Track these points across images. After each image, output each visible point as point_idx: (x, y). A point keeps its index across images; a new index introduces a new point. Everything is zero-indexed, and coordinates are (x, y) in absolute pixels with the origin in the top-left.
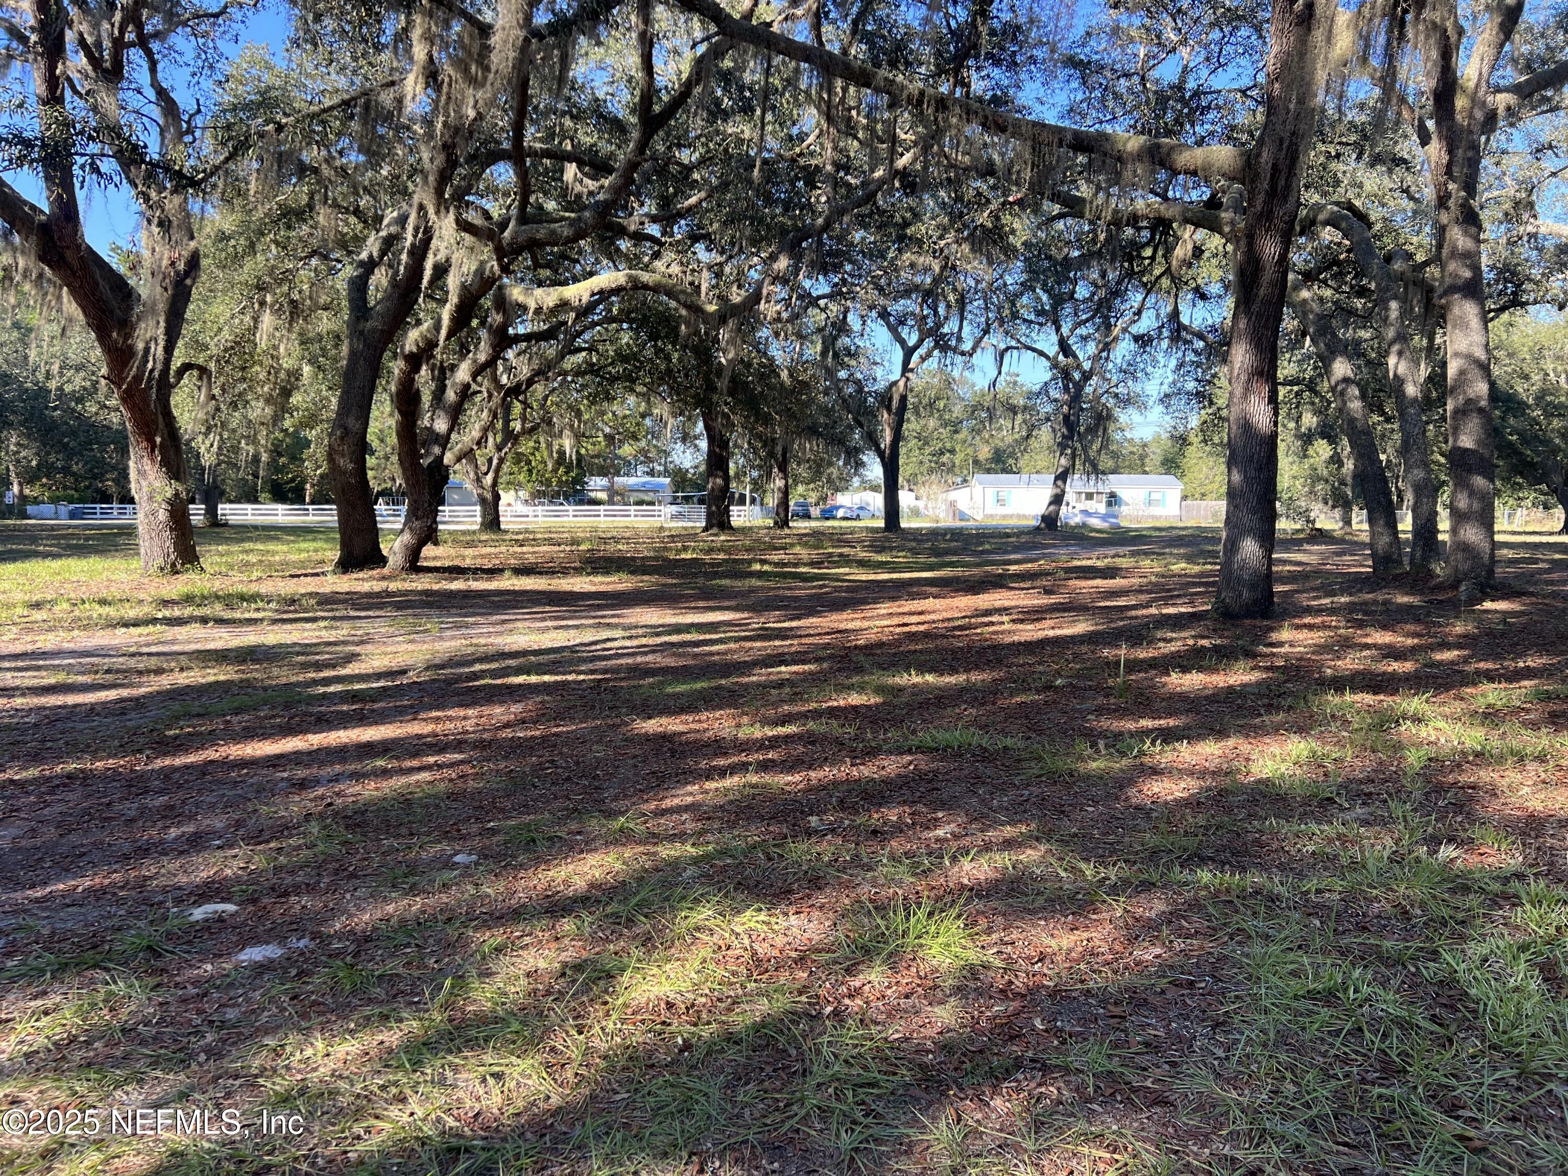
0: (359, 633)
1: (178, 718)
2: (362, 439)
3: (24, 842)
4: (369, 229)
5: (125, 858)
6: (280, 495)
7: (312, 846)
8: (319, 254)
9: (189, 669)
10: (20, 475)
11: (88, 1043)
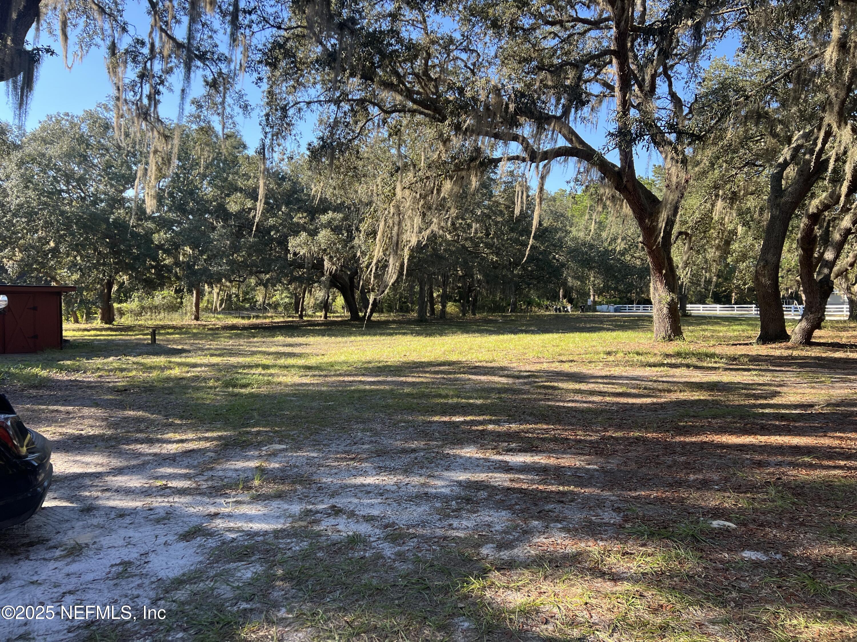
0: (778, 379)
1: (683, 417)
2: (777, 267)
3: (622, 468)
4: (783, 145)
5: (671, 485)
6: (718, 299)
7: (773, 501)
8: (751, 164)
9: (684, 391)
10: (594, 291)
11: (671, 577)
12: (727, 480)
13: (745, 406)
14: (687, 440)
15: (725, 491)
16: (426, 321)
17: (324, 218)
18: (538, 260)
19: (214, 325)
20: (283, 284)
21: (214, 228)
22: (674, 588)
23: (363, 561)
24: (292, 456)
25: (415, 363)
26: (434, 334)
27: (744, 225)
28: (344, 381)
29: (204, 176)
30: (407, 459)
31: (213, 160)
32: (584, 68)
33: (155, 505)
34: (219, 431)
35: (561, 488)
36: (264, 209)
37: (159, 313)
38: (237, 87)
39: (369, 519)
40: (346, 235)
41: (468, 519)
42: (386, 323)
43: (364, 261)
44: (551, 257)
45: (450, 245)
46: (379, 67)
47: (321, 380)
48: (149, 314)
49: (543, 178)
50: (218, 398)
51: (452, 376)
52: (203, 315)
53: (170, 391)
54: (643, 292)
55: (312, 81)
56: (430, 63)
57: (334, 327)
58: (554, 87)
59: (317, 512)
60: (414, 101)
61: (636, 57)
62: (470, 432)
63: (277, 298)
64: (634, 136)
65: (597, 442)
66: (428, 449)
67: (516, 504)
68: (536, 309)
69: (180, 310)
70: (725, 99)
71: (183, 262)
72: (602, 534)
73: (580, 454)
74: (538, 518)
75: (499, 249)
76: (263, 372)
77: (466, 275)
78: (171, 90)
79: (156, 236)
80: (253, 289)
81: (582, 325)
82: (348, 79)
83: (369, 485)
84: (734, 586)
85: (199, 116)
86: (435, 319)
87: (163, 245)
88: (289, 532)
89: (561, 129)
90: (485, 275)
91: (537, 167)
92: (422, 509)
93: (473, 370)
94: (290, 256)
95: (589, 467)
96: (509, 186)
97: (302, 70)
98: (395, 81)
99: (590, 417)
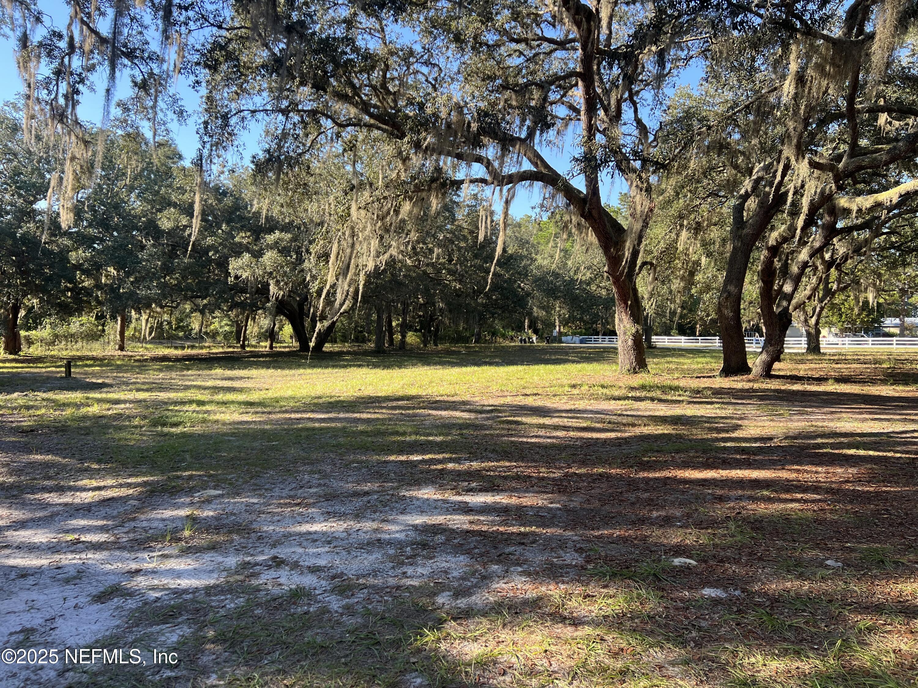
0: (739, 412)
1: (647, 451)
2: (738, 298)
3: (585, 506)
4: (744, 176)
5: (633, 523)
6: (682, 331)
7: (733, 536)
8: (713, 194)
9: (649, 425)
10: (560, 322)
11: (632, 619)
12: (689, 516)
13: (708, 440)
14: (651, 475)
15: (687, 528)
16: (384, 352)
17: (270, 238)
18: (502, 288)
19: (142, 356)
20: (223, 310)
21: (143, 247)
22: (634, 630)
23: (307, 616)
24: (228, 502)
25: (370, 398)
26: (392, 366)
27: (708, 256)
28: (290, 419)
29: (131, 189)
30: (358, 503)
31: (143, 170)
32: (550, 90)
33: (64, 562)
34: (144, 476)
35: (522, 529)
36: (201, 226)
37: (76, 342)
38: (171, 91)
39: (314, 570)
40: (294, 257)
41: (424, 565)
42: (340, 354)
43: (314, 287)
44: (516, 286)
45: (410, 270)
46: (332, 76)
47: (264, 418)
48: (64, 343)
49: (507, 202)
50: (145, 438)
51: (411, 412)
52: (129, 345)
53: (87, 431)
54: (608, 323)
55: (258, 88)
56: (388, 75)
57: (280, 359)
58: (518, 107)
59: (256, 564)
60: (371, 116)
61: (601, 80)
62: (428, 471)
63: (215, 325)
64: (599, 162)
65: (560, 480)
66: (382, 491)
67: (475, 548)
68: (501, 340)
69: (101, 339)
70: (689, 127)
71: (106, 285)
72: (563, 576)
73: (542, 492)
74: (498, 562)
75: (463, 276)
76: (198, 409)
77: (427, 303)
78: (92, 89)
79: (73, 255)
80: (188, 316)
81: (547, 357)
82: (298, 87)
83: (316, 532)
84: (694, 626)
85: (126, 121)
86: (393, 350)
87: (82, 265)
88: (222, 588)
89: (525, 152)
90: (448, 304)
91: (501, 190)
92: (374, 556)
93: (434, 405)
94: (231, 280)
95: (552, 505)
96: (473, 211)
97: (246, 76)
98: (350, 92)
99: (553, 453)
